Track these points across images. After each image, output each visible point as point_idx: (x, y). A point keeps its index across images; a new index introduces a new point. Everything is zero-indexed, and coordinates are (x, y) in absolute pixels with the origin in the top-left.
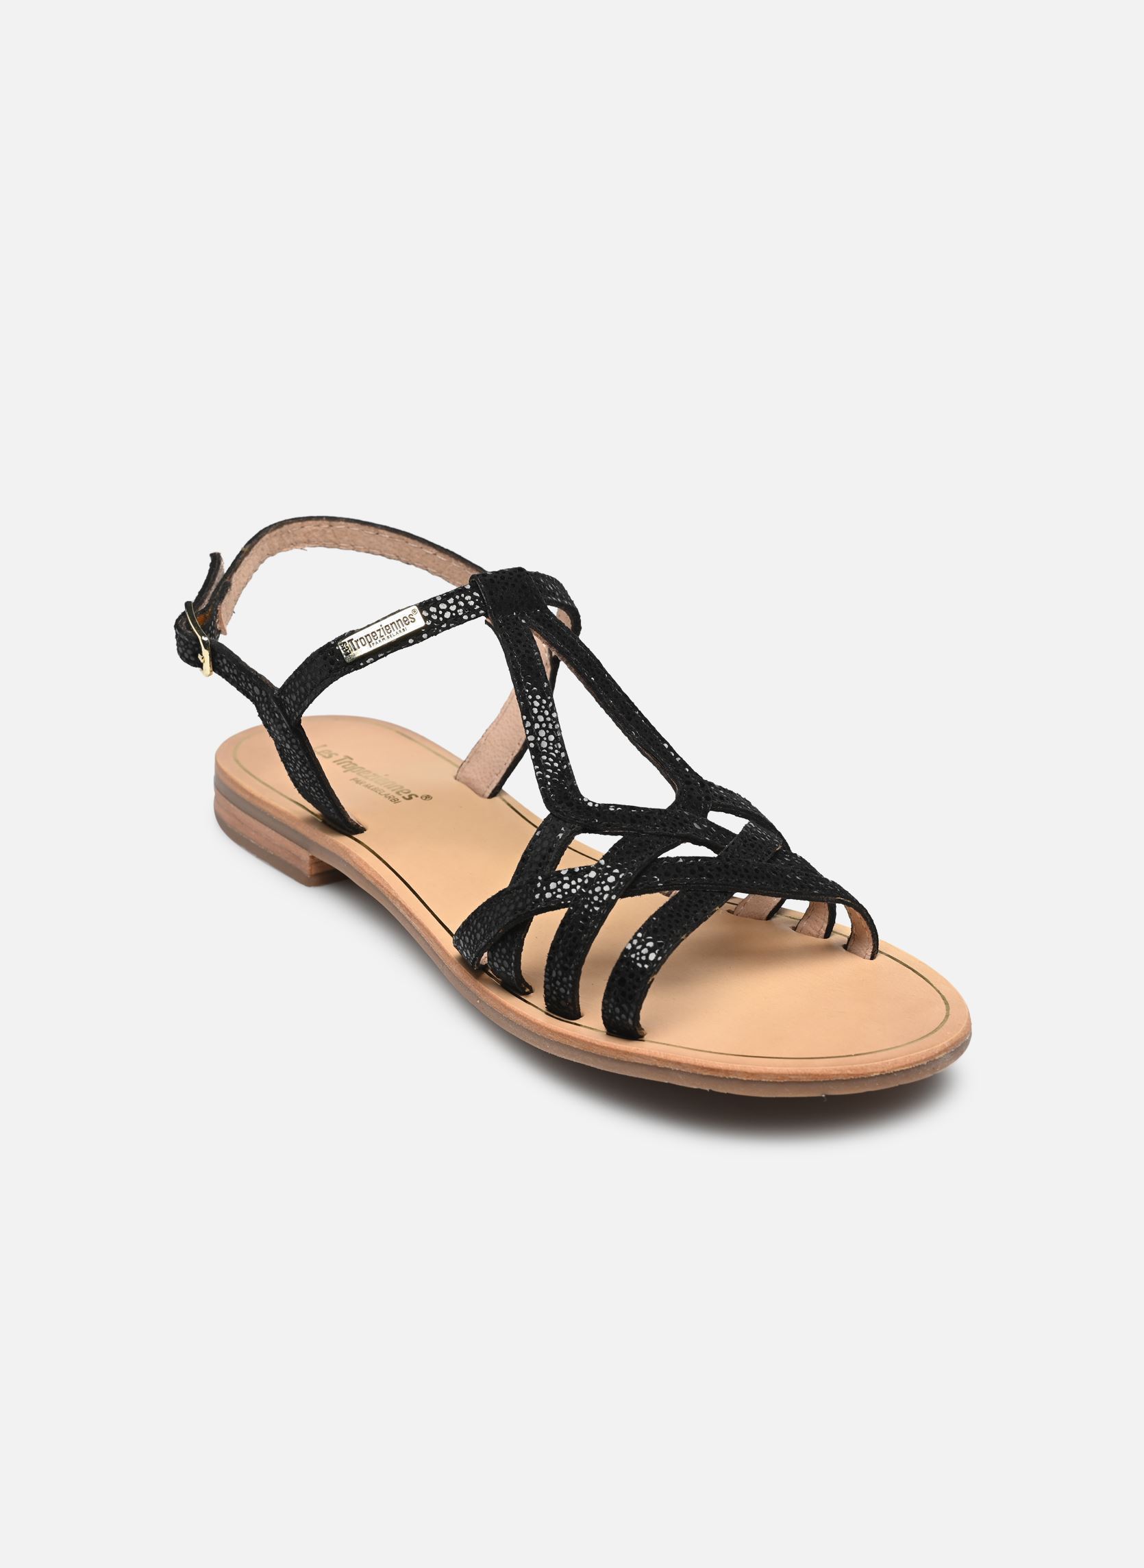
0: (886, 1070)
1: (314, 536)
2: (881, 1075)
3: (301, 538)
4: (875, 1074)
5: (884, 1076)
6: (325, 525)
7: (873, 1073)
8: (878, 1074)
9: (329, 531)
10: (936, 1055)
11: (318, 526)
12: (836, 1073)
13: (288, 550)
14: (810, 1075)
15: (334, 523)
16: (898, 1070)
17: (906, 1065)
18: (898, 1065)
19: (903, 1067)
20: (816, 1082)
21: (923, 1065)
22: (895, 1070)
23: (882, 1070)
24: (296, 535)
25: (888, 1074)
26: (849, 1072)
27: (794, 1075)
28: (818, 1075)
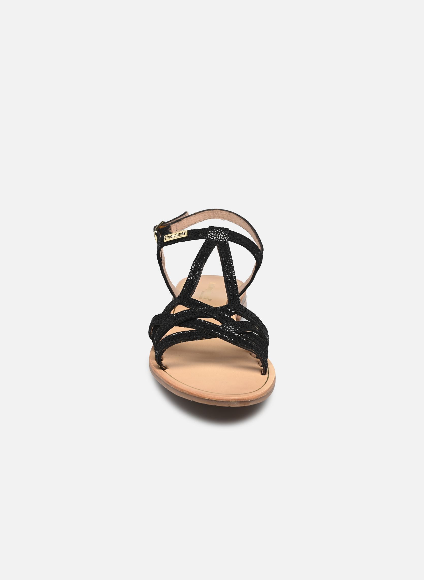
0: (210, 398)
1: (225, 216)
2: (208, 400)
3: (220, 216)
4: (207, 398)
5: (209, 400)
6: (228, 213)
7: (206, 398)
8: (208, 399)
9: (229, 216)
10: (230, 400)
11: (226, 213)
12: (196, 394)
13: (216, 219)
14: (189, 392)
15: (230, 213)
16: (215, 400)
17: (218, 399)
18: (215, 398)
19: (217, 399)
20: (190, 395)
21: (224, 402)
22: (214, 400)
23: (209, 398)
24: (219, 214)
25: (211, 400)
26: (199, 395)
27: (185, 391)
28: (190, 393)
